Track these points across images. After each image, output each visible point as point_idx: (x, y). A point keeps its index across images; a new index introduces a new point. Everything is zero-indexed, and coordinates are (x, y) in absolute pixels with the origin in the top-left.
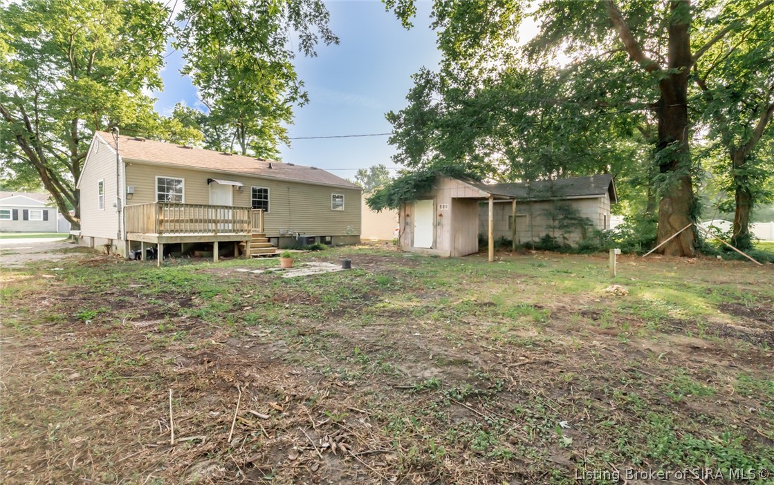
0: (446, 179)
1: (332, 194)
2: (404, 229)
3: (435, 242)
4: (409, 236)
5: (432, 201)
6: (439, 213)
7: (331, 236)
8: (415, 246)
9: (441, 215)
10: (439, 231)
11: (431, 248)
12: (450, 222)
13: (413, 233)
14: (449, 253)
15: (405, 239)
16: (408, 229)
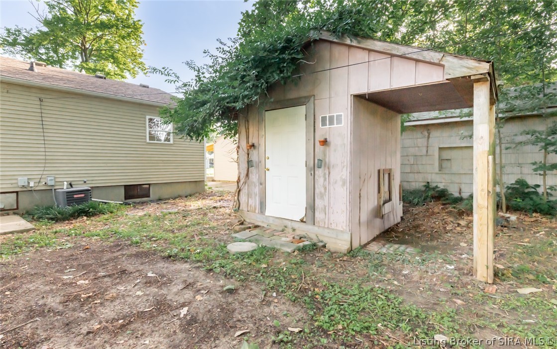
0: (338, 51)
1: (148, 117)
2: (247, 175)
3: (311, 208)
4: (257, 190)
5: (302, 109)
6: (319, 137)
7: (149, 184)
8: (267, 213)
9: (325, 142)
10: (320, 181)
11: (302, 221)
12: (347, 159)
13: (262, 184)
14: (347, 237)
15: (249, 195)
16: (254, 177)
